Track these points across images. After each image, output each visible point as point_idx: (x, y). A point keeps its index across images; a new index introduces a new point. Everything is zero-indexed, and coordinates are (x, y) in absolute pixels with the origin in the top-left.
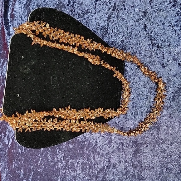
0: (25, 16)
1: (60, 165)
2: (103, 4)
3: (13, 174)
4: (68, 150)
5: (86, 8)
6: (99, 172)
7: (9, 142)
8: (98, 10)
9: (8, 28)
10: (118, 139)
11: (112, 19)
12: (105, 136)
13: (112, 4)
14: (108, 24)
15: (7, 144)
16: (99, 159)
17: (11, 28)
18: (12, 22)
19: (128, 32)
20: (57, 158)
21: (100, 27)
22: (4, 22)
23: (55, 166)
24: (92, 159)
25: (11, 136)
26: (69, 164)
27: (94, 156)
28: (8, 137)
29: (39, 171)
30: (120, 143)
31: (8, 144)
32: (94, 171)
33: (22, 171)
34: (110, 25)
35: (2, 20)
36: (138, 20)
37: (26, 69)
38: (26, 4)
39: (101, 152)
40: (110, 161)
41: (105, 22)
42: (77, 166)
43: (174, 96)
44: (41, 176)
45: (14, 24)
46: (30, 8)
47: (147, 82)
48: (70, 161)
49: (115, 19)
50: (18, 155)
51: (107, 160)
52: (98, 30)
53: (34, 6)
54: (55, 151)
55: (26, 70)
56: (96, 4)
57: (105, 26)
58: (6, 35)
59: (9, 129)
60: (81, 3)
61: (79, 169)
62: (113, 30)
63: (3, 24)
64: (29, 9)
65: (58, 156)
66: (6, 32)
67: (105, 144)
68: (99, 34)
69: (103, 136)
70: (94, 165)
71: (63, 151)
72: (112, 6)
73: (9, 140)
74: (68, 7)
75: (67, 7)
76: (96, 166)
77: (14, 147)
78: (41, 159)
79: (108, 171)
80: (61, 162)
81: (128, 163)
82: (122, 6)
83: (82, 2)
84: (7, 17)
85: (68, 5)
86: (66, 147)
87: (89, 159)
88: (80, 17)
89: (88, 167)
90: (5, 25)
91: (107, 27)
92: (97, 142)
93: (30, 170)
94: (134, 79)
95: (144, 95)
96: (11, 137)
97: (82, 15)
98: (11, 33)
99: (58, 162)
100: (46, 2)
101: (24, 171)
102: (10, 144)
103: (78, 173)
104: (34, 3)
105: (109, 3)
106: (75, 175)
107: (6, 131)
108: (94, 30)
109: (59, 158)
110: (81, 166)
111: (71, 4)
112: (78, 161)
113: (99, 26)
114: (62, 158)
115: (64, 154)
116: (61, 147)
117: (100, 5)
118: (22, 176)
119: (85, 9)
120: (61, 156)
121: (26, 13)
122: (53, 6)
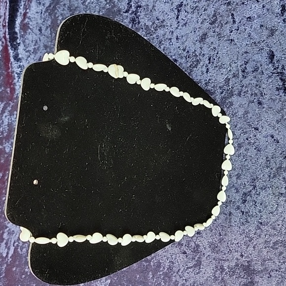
2: (193, 12)
5: (161, 18)
7: (8, 253)
9: (15, 48)
12: (188, 252)
13: (208, 12)
15: (4, 255)
25: (13, 241)
28: (6, 244)
30: (216, 267)
31: (7, 256)
35: (5, 33)
37: (52, 130)
38: (50, 6)
46: (56, 13)
50: (24, 276)
55: (51, 133)
56: (179, 11)
59: (9, 230)
62: (209, 59)
68: (184, 65)
69: (185, 253)
73: (9, 249)
74: (126, 14)
77: (17, 263)
84: (14, 28)
85: (127, 12)
88: (148, 34)
96: (12, 243)
97: (152, 29)
98: (20, 56)
100: (87, 3)
102: (10, 255)
105: (205, 10)
107: (3, 233)
108: (174, 57)
111: (133, 9)
117: (186, 14)
119: (158, 20)
121: (49, 23)
122: (99, 12)
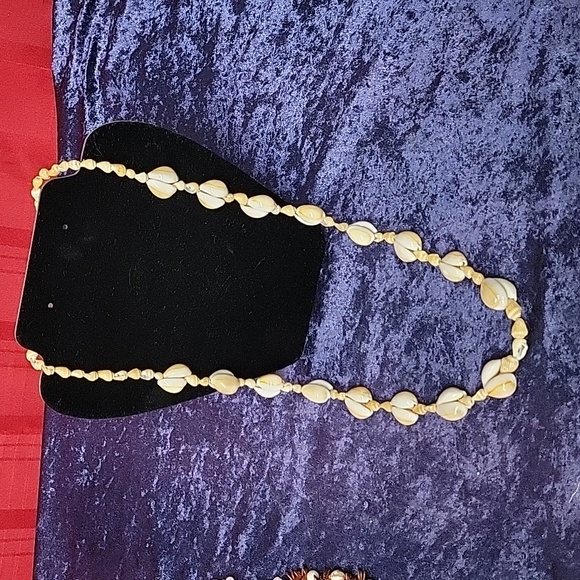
0: (132, 81)
1: (160, 451)
3: (64, 453)
4: (183, 420)
6: (237, 485)
8: (285, 101)
11: (313, 130)
14: (303, 140)
16: (242, 454)
18: (103, 87)
20: (158, 433)
21: (285, 144)
22: (85, 84)
23: (151, 452)
24: (227, 452)
26: (180, 452)
27: (233, 446)
29: (117, 455)
32: (228, 478)
33: (82, 448)
34: (308, 144)
36: (366, 142)
39: (248, 440)
40: (261, 465)
41: (297, 132)
42: (196, 460)
43: (410, 342)
44: (120, 467)
45: (108, 96)
48: (183, 447)
49: (320, 131)
51: (257, 460)
52: (280, 149)
53: (154, 59)
54: (157, 416)
57: (297, 142)
58: (87, 119)
60: (253, 74)
61: (199, 469)
63: (83, 91)
64: (143, 66)
65: (160, 429)
66: (87, 111)
70: (231, 465)
71: (173, 422)
72: (316, 97)
75: (224, 78)
76: (233, 470)
78: (125, 429)
79: (255, 486)
80: (164, 446)
81: (298, 475)
83: (257, 73)
86: (179, 411)
87: (222, 450)
89: (217, 467)
90: (87, 93)
91: (301, 147)
92: (242, 416)
93: (100, 450)
95: (352, 327)
99: (158, 443)
101: (87, 449)
103: (195, 477)
106: (189, 480)
109: (162, 434)
110: (202, 464)
112: (198, 449)
113: (284, 139)
114: (168, 437)
115: (172, 429)
118: (81, 459)
120: (166, 431)
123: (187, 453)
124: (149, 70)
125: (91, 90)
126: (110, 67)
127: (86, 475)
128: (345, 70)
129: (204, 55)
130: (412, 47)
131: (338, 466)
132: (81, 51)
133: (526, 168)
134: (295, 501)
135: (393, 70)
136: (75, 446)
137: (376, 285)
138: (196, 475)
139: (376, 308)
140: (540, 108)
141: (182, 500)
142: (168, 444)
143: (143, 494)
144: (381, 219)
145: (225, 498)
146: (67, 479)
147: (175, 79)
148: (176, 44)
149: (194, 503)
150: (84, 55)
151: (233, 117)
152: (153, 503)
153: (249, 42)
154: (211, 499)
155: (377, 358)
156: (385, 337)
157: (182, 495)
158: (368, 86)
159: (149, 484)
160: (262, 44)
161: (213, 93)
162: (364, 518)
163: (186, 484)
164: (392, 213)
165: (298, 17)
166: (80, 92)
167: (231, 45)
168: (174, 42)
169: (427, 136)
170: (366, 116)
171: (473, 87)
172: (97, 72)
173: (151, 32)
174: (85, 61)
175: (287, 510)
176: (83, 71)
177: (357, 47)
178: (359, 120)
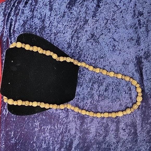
0: (22, 32)
1: (36, 129)
3: (7, 135)
4: (42, 120)
6: (59, 135)
8: (66, 32)
10: (73, 114)
11: (74, 38)
14: (71, 41)
16: (60, 126)
17: (13, 39)
18: (14, 35)
19: (82, 46)
20: (35, 125)
21: (66, 43)
22: (8, 34)
23: (33, 130)
24: (56, 127)
26: (42, 129)
27: (58, 124)
29: (23, 133)
32: (57, 134)
33: (12, 132)
34: (73, 42)
36: (89, 39)
39: (62, 122)
40: (66, 128)
41: (69, 39)
42: (47, 130)
43: (106, 89)
44: (24, 136)
45: (15, 37)
47: (92, 79)
48: (43, 127)
49: (76, 38)
51: (65, 127)
52: (65, 44)
53: (28, 25)
54: (34, 120)
57: (70, 42)
58: (10, 43)
60: (56, 26)
61: (48, 133)
63: (8, 36)
64: (25, 28)
65: (36, 124)
66: (9, 41)
67: (64, 117)
70: (57, 130)
71: (39, 121)
72: (74, 30)
75: (48, 28)
76: (58, 131)
78: (25, 125)
79: (65, 135)
80: (37, 128)
81: (77, 129)
82: (80, 30)
83: (57, 26)
86: (41, 118)
87: (54, 126)
89: (53, 131)
90: (9, 37)
91: (71, 43)
92: (60, 116)
93: (18, 132)
94: (84, 77)
95: (89, 87)
99: (35, 127)
101: (14, 133)
103: (47, 135)
104: (28, 24)
106: (45, 136)
109: (36, 125)
110: (49, 131)
112: (47, 127)
113: (66, 41)
115: (39, 123)
116: (38, 118)
118: (12, 136)
120: (37, 124)
123: (44, 129)
124: (26, 28)
125: (10, 35)
126: (15, 29)
127: (14, 140)
128: (81, 22)
129: (42, 23)
130: (99, 14)
131: (89, 125)
132: (7, 26)
133: (133, 40)
134: (77, 137)
135: (95, 20)
136: (10, 132)
137: (95, 75)
138: (47, 134)
139: (96, 81)
140: (135, 25)
141: (44, 142)
142: (38, 127)
143: (32, 142)
144: (95, 58)
145: (56, 139)
146: (8, 142)
147: (34, 30)
148: (34, 21)
149: (47, 142)
150: (8, 27)
151: (51, 37)
152: (35, 145)
153: (55, 18)
154: (52, 141)
155: (97, 94)
156: (99, 88)
157: (43, 141)
158: (89, 25)
159: (33, 139)
160: (58, 18)
161: (45, 32)
162: (98, 138)
163: (44, 137)
164: (98, 56)
165: (68, 10)
166: (7, 37)
167: (49, 20)
168: (33, 21)
169: (105, 36)
170: (89, 33)
171: (117, 22)
172: (12, 31)
173: (27, 19)
174: (8, 28)
175: (75, 140)
176: (8, 31)
177: (84, 16)
178: (87, 34)
